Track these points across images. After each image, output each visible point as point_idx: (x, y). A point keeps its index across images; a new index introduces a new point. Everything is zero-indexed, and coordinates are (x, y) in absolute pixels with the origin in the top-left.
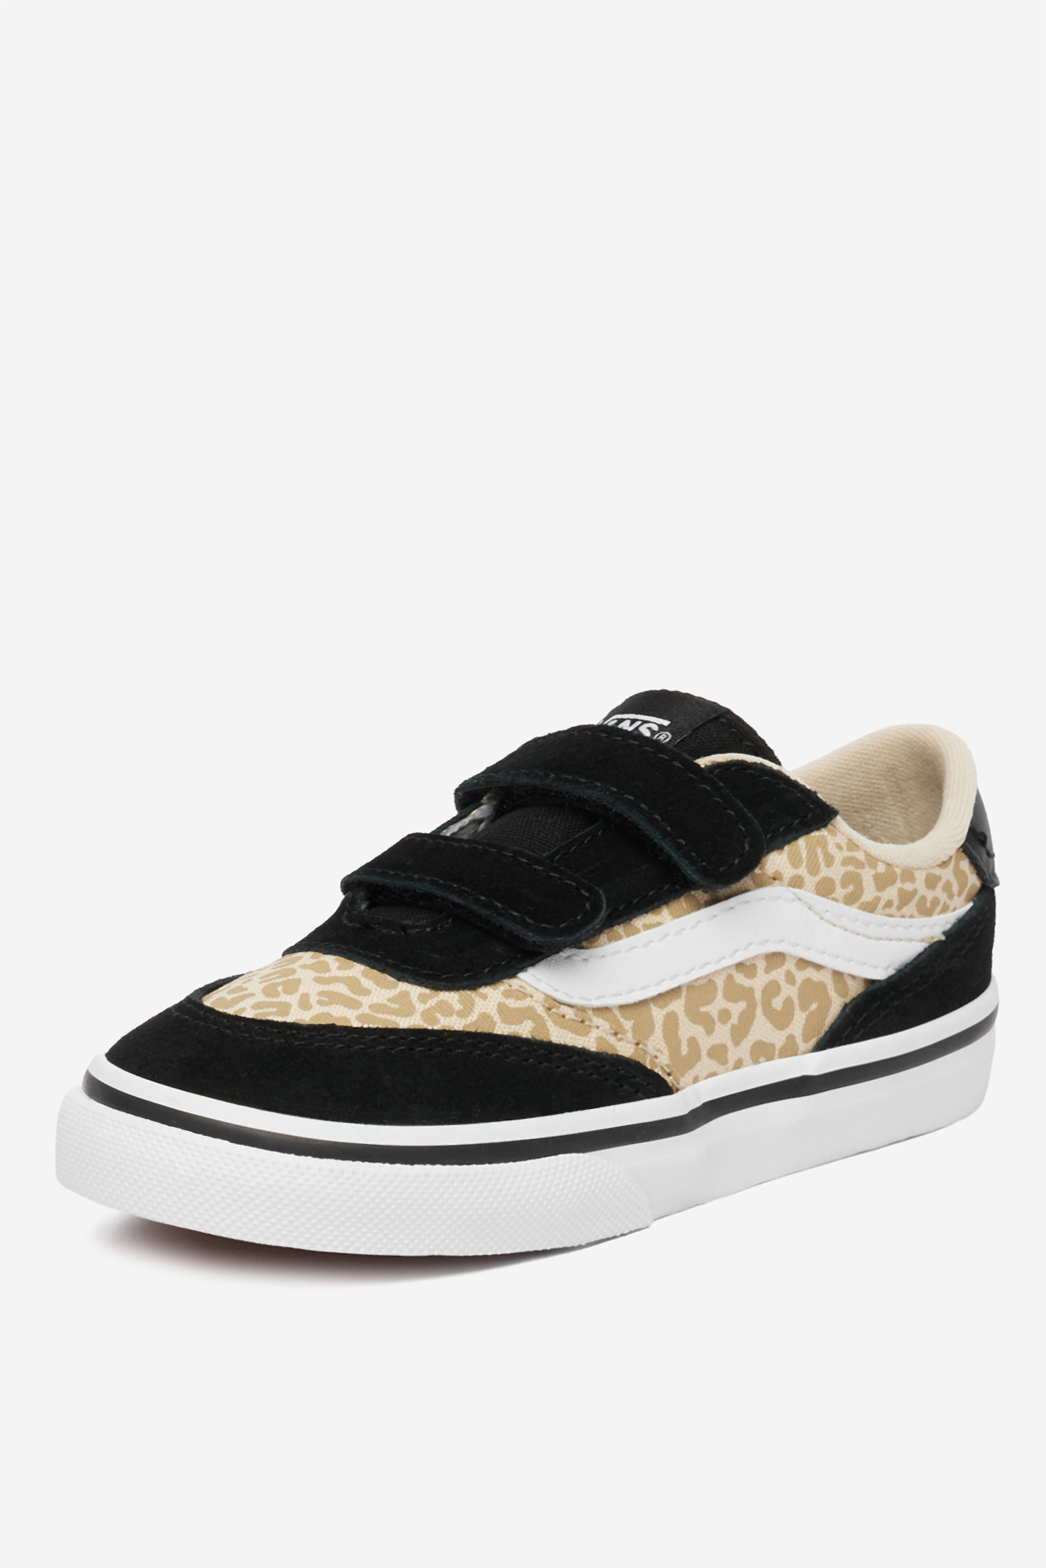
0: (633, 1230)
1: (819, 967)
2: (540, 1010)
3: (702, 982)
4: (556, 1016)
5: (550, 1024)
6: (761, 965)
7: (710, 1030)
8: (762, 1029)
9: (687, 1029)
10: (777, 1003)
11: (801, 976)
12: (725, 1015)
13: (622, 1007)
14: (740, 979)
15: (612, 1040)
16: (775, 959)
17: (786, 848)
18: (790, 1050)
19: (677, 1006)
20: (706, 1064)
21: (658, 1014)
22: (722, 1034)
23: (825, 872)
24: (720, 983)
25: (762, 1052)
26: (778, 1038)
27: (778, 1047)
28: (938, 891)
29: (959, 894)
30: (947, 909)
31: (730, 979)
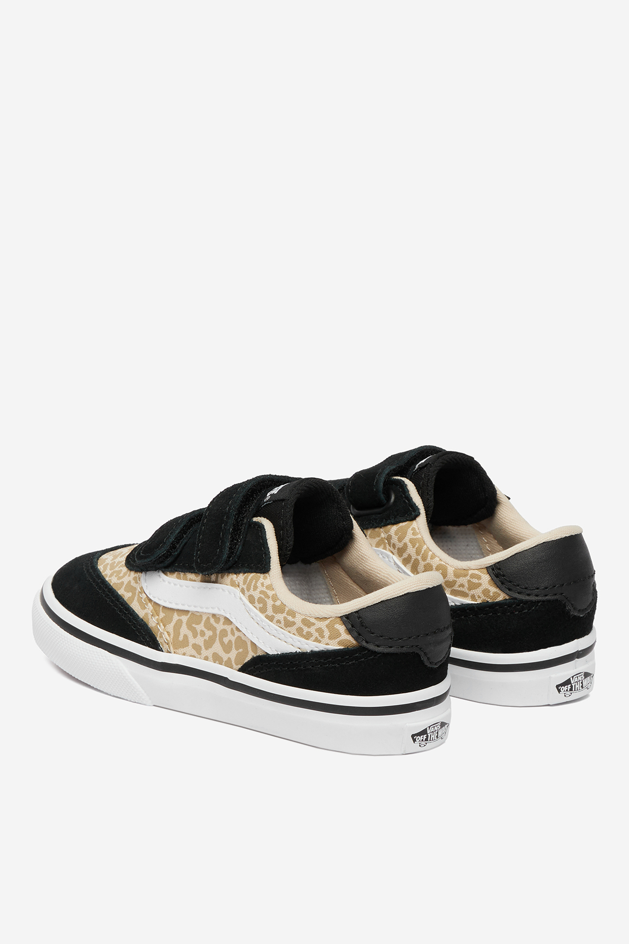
0: (137, 702)
1: (244, 635)
2: (137, 592)
3: (198, 614)
4: (139, 597)
5: (136, 598)
6: (222, 620)
7: (195, 636)
8: (217, 648)
9: (184, 630)
10: (226, 640)
11: (237, 634)
13: (164, 607)
14: (212, 621)
16: (228, 621)
18: (228, 664)
19: (185, 618)
20: (189, 649)
21: (176, 617)
22: (200, 641)
23: (252, 592)
24: (204, 619)
25: (217, 659)
26: (225, 657)
27: (224, 660)
28: (312, 630)
29: (330, 638)
30: (320, 642)
31: (208, 618)
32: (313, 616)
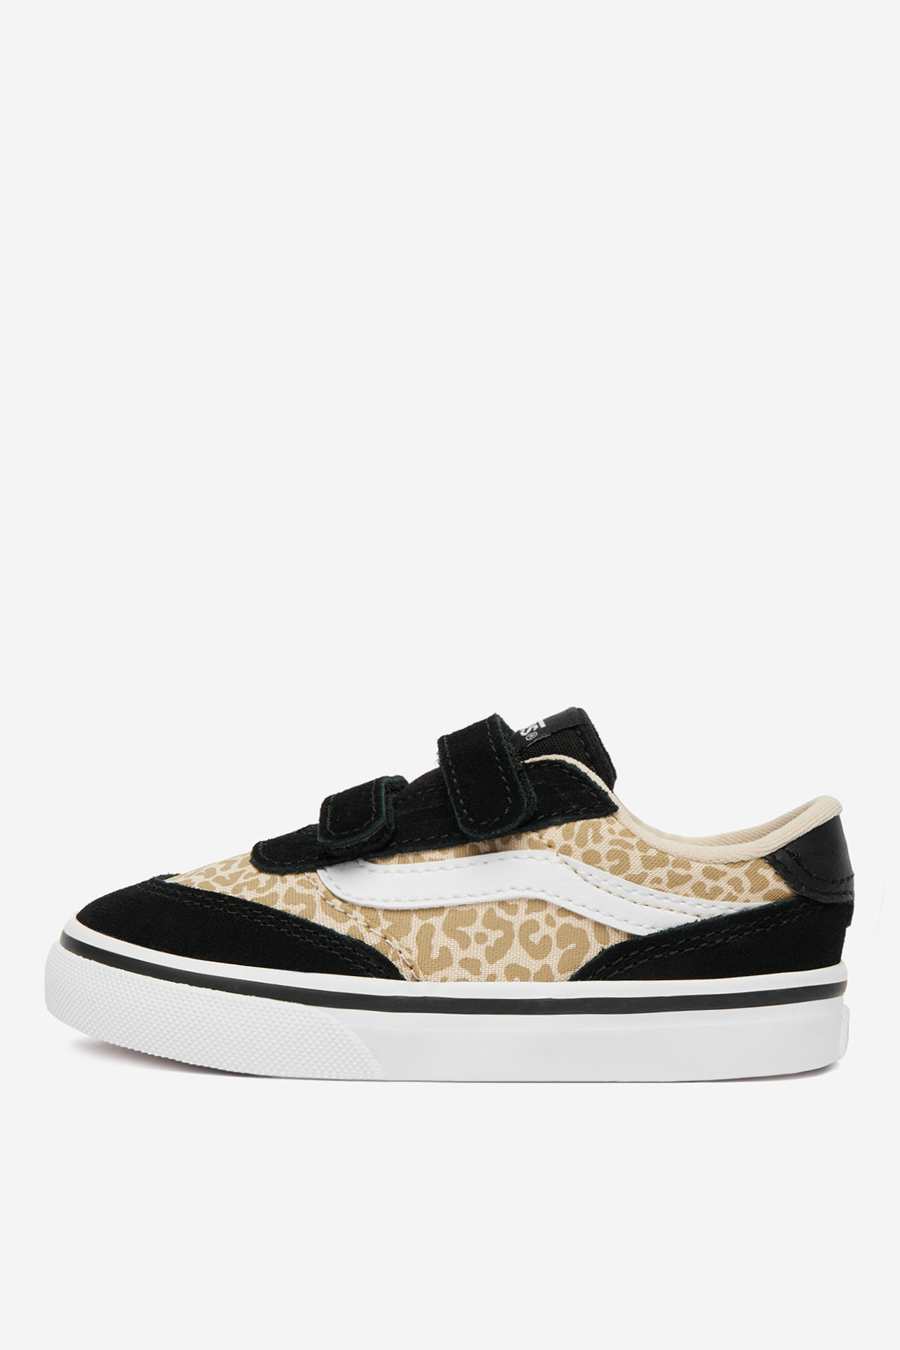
1: (580, 917)
3: (466, 908)
4: (326, 905)
5: (319, 909)
6: (523, 907)
8: (517, 954)
10: (535, 938)
11: (561, 921)
12: (481, 938)
13: (386, 910)
14: (500, 913)
15: (363, 930)
16: (537, 904)
18: (545, 975)
19: (437, 921)
20: (455, 970)
21: (416, 923)
23: (591, 845)
24: (481, 912)
25: (516, 972)
26: (535, 966)
27: (533, 972)
28: (722, 883)
29: (752, 891)
30: (734, 899)
31: (491, 911)
32: (721, 860)
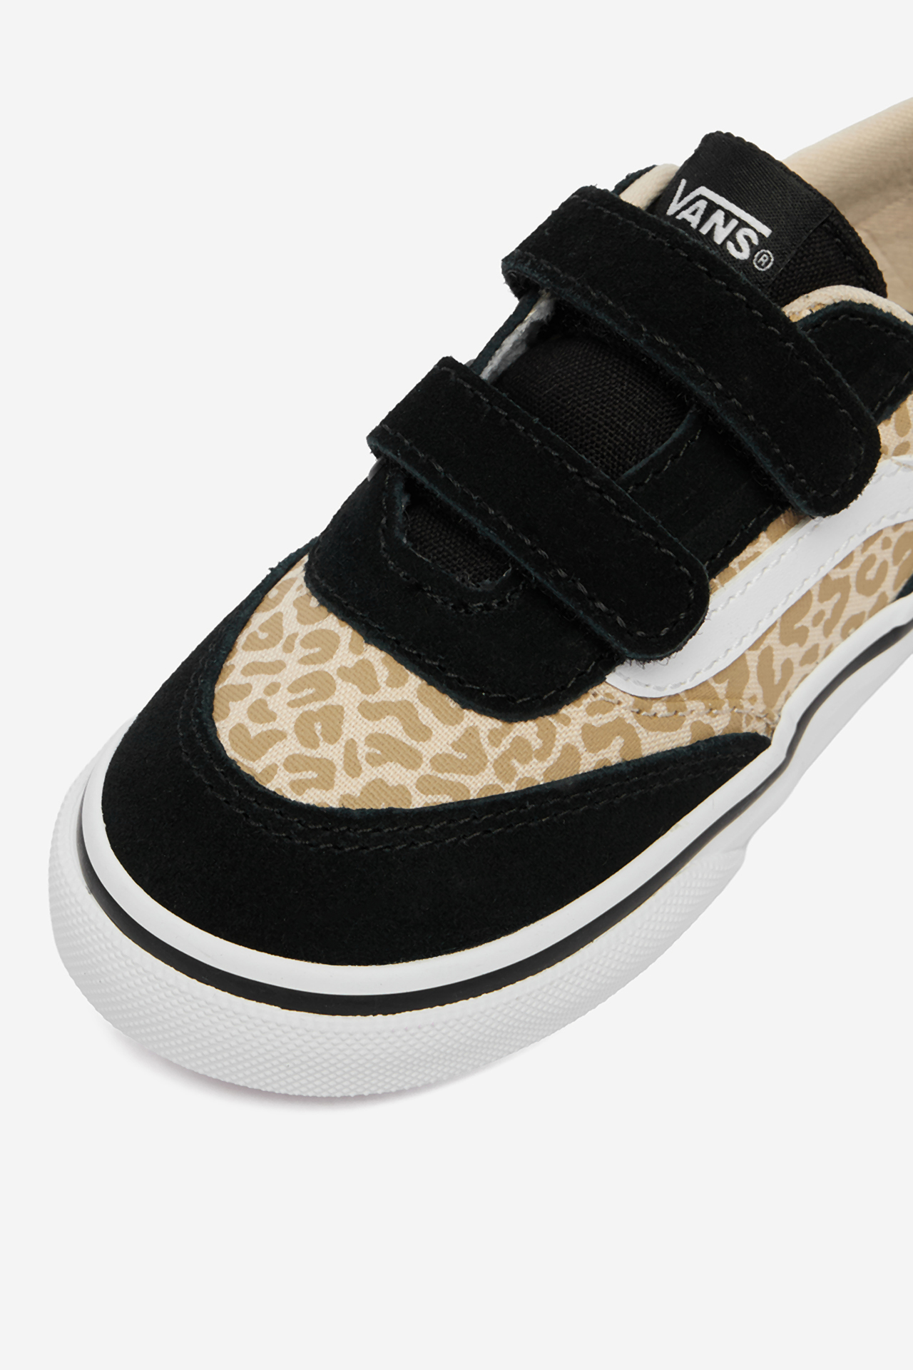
2: (630, 719)
4: (647, 718)
5: (641, 732)
6: (859, 552)
7: (803, 642)
9: (781, 655)
10: (871, 573)
11: (895, 537)
12: (819, 617)
13: (718, 676)
14: (837, 575)
15: (708, 720)
17: (894, 415)
18: (882, 604)
19: (772, 640)
22: (815, 636)
24: (816, 589)
25: (853, 624)
26: (869, 604)
